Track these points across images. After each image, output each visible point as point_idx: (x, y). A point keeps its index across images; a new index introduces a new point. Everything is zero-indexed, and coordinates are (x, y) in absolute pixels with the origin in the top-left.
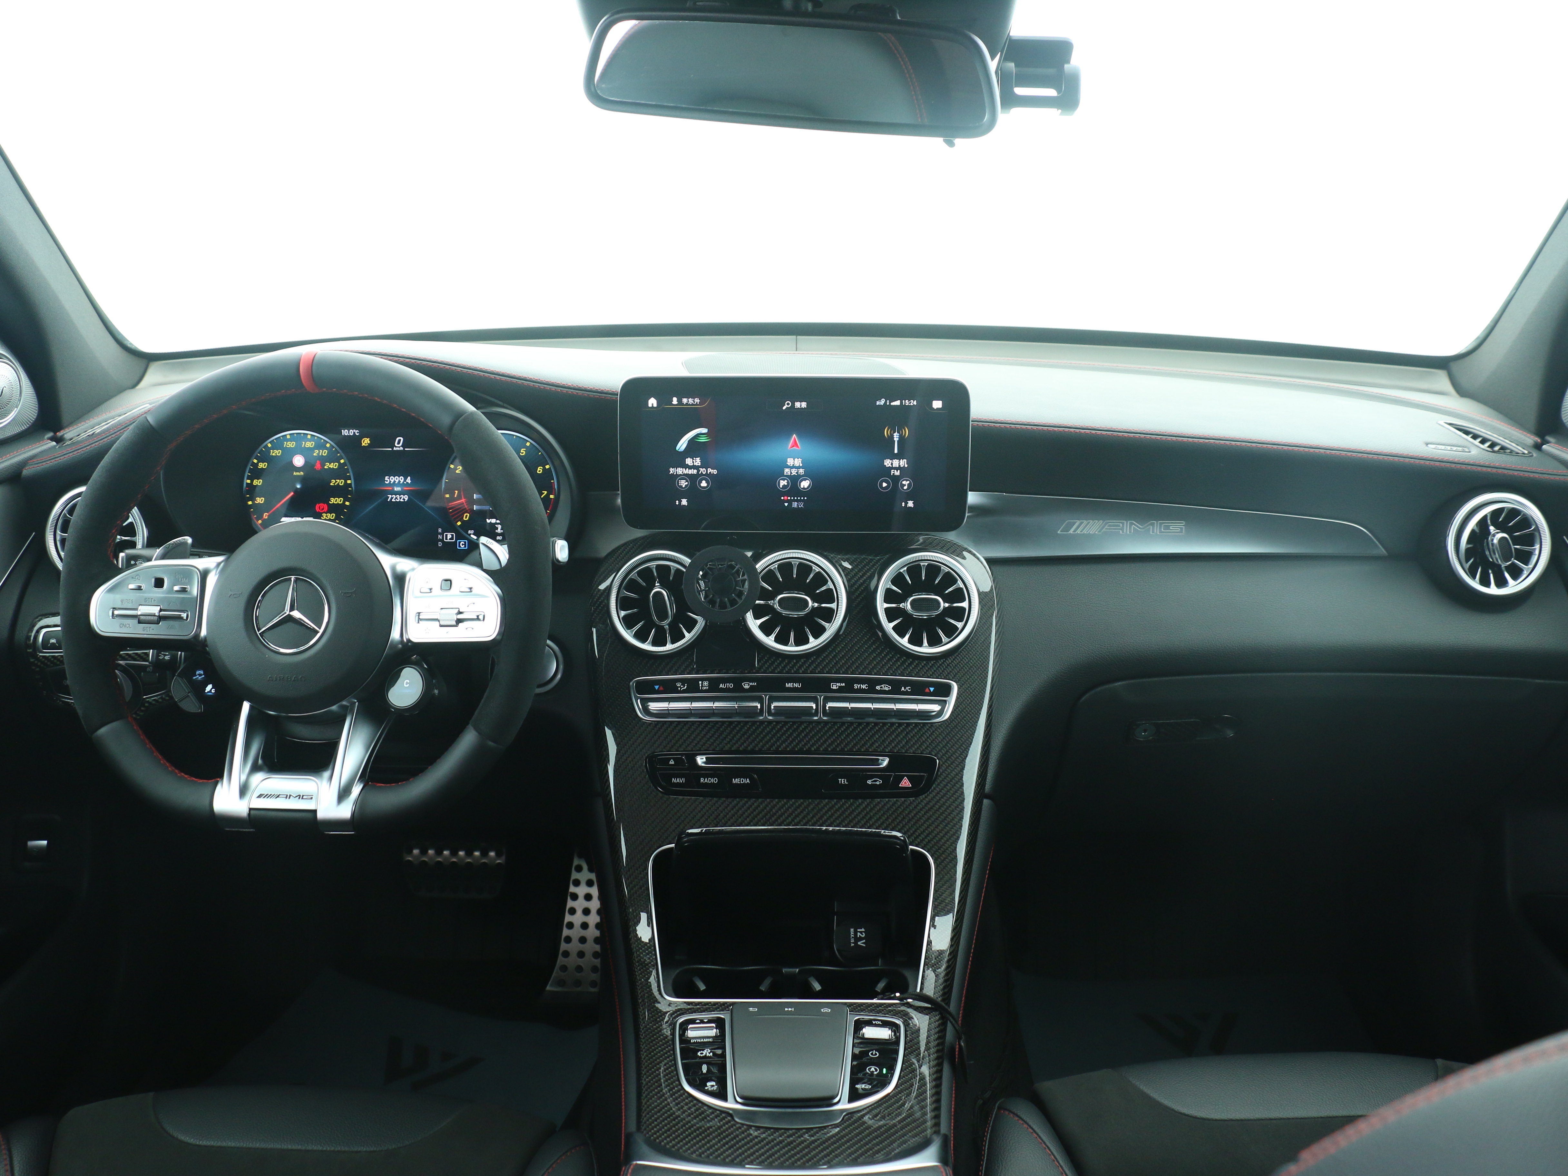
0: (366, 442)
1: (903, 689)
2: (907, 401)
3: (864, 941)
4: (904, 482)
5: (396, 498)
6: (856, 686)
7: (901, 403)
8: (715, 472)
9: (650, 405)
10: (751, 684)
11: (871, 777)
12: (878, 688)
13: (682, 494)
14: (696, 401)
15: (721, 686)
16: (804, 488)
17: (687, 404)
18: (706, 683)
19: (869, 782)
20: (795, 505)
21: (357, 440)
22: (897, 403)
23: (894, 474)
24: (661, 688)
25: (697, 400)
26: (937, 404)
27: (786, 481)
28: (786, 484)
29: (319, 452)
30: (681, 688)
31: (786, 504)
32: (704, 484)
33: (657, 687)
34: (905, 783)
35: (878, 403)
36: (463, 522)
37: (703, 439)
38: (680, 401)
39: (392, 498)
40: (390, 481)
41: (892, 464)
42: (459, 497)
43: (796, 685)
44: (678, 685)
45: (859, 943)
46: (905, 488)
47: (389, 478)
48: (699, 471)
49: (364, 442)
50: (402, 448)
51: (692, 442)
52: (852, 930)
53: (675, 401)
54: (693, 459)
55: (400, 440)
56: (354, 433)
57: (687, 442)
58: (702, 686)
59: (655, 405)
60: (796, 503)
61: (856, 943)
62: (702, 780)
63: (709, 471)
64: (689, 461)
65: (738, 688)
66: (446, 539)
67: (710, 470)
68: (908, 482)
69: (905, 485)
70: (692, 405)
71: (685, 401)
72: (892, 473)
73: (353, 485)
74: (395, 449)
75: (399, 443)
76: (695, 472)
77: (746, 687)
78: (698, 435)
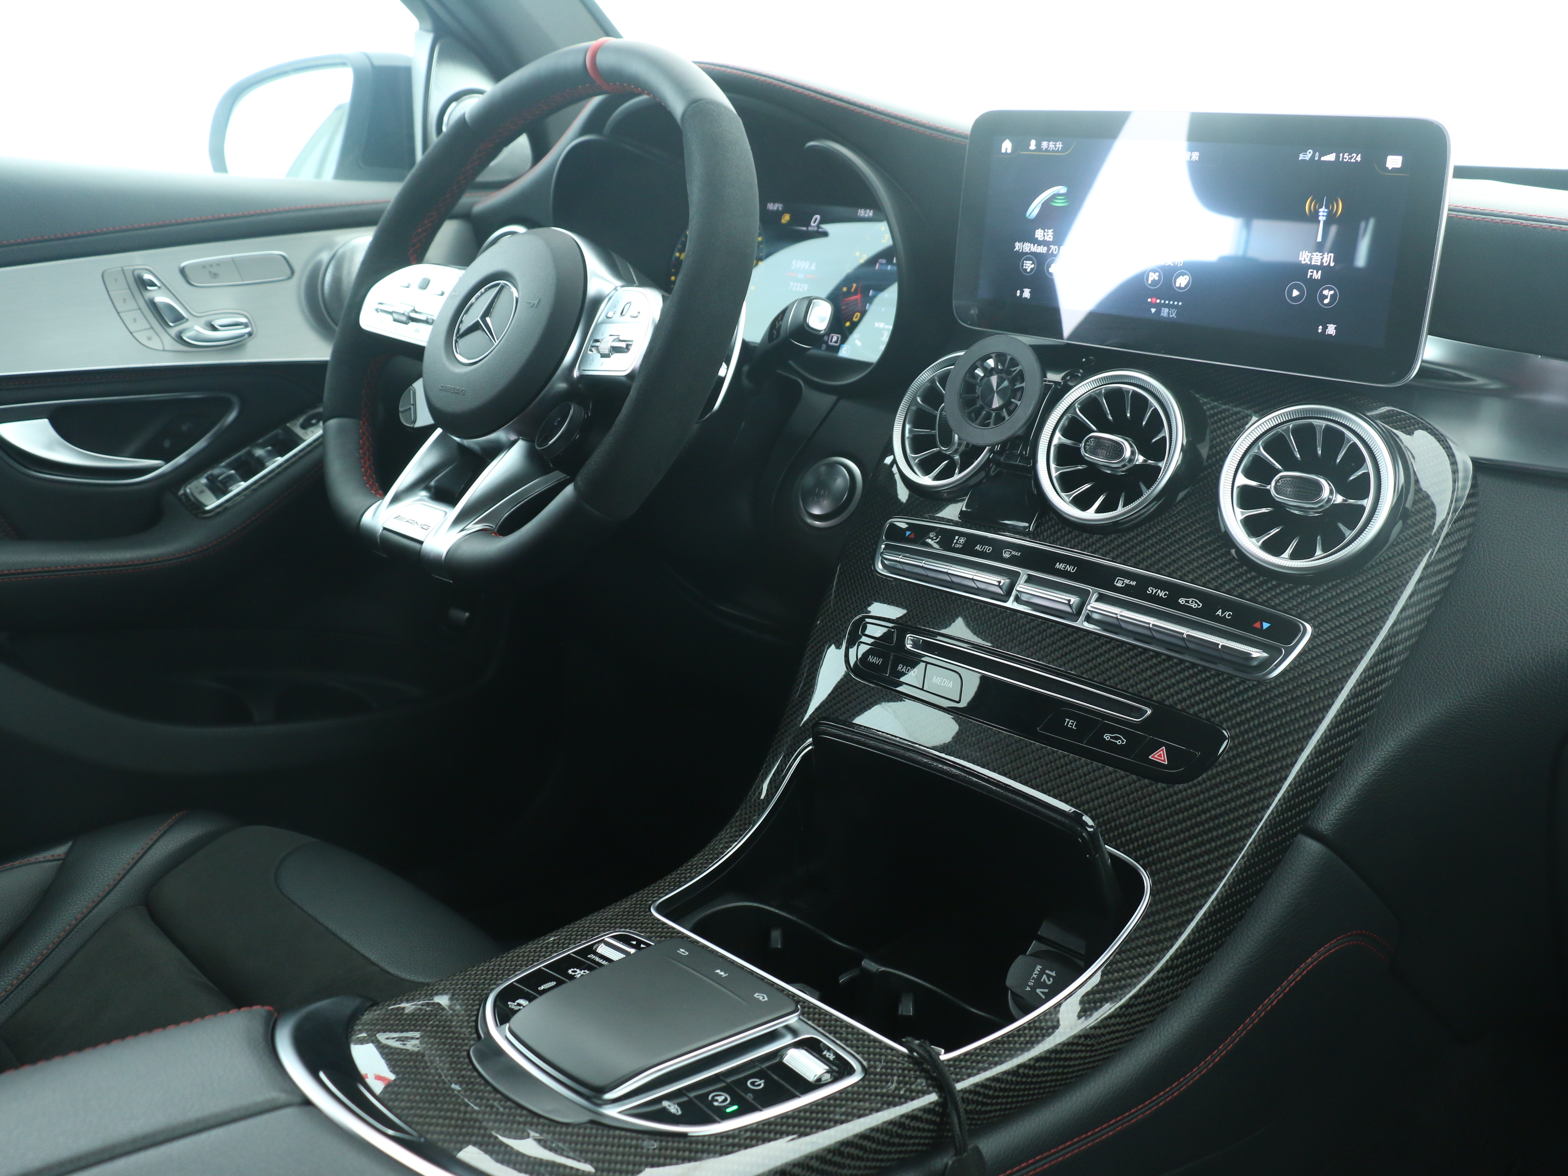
0: (786, 218)
1: (1219, 613)
2: (1346, 155)
3: (1046, 991)
4: (1325, 292)
6: (1150, 590)
7: (1337, 157)
9: (1003, 151)
10: (1013, 553)
11: (1112, 730)
12: (1182, 601)
13: (1026, 280)
14: (1057, 146)
15: (976, 547)
16: (1180, 288)
17: (1046, 150)
18: (961, 540)
19: (1107, 737)
20: (1165, 312)
22: (1331, 157)
23: (1311, 276)
24: (911, 536)
25: (1059, 145)
26: (1394, 162)
27: (1157, 274)
28: (1157, 278)
31: (1153, 310)
32: (1053, 269)
33: (908, 534)
34: (1160, 755)
35: (1301, 157)
36: (852, 323)
37: (1060, 203)
38: (1038, 145)
39: (793, 286)
40: (796, 267)
41: (1311, 259)
42: (856, 293)
43: (1069, 568)
44: (931, 535)
45: (1038, 991)
46: (1326, 301)
47: (796, 263)
48: (1049, 249)
49: (784, 218)
50: (816, 228)
51: (1046, 205)
52: (1039, 968)
53: (1033, 145)
54: (1044, 232)
55: (816, 219)
56: (778, 207)
57: (1040, 205)
58: (955, 543)
59: (1009, 151)
60: (1166, 310)
61: (1034, 988)
62: (900, 667)
64: (1039, 234)
65: (996, 555)
66: (831, 342)
68: (1332, 292)
69: (1326, 297)
70: (1053, 151)
71: (1044, 145)
72: (1309, 274)
74: (810, 228)
75: (815, 222)
76: (1045, 250)
77: (1006, 555)
78: (1054, 197)
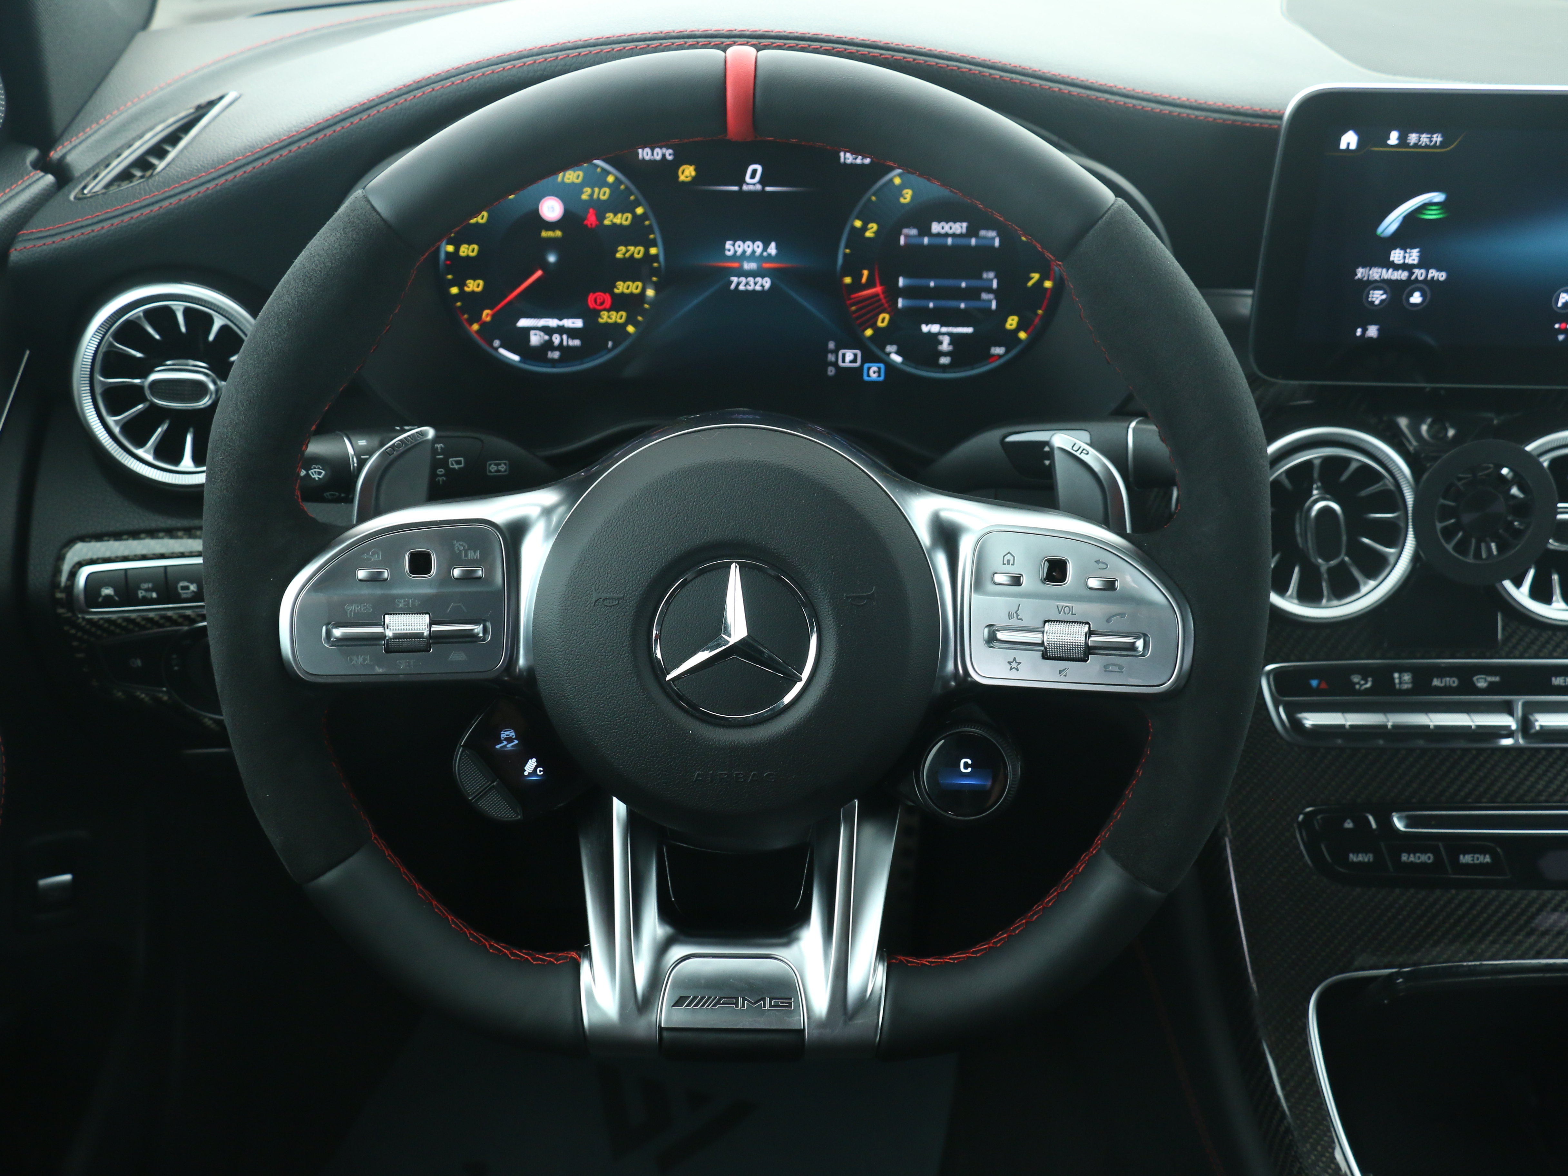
0: (687, 173)
5: (747, 284)
8: (1442, 276)
9: (1343, 146)
10: (1490, 679)
13: (1372, 314)
14: (1434, 139)
15: (1436, 682)
17: (1416, 145)
18: (1407, 677)
21: (669, 169)
24: (1324, 686)
25: (1437, 138)
29: (593, 192)
30: (1361, 685)
31: (1561, 337)
32: (1416, 298)
33: (1314, 683)
36: (877, 330)
37: (1432, 215)
38: (1403, 139)
39: (739, 284)
40: (736, 252)
42: (870, 283)
44: (1356, 679)
47: (734, 245)
48: (1411, 274)
49: (683, 172)
50: (759, 187)
51: (1411, 219)
53: (1394, 138)
54: (1406, 252)
55: (754, 172)
56: (664, 155)
57: (1401, 218)
58: (1400, 683)
59: (1353, 146)
62: (1404, 857)
63: (1430, 276)
64: (1397, 256)
65: (1468, 687)
66: (844, 361)
67: (1433, 273)
70: (1427, 146)
71: (1413, 138)
73: (662, 258)
74: (745, 188)
75: (753, 176)
76: (1403, 275)
77: (1482, 684)
78: (1424, 207)
